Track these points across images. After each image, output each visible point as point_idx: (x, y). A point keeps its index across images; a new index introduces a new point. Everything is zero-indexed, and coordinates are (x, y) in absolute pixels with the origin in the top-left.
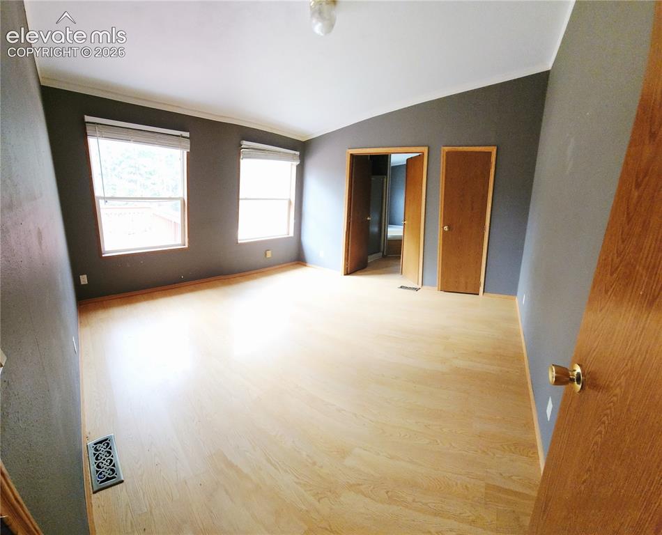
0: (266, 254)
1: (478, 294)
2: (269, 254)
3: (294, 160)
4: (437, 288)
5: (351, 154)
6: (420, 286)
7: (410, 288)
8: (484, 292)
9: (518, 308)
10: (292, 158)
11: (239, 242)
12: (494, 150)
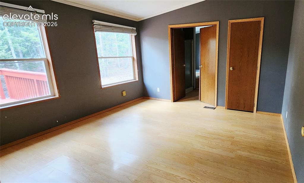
0: (122, 94)
1: (253, 112)
2: (124, 94)
3: (133, 33)
4: (225, 107)
5: (171, 28)
6: (215, 106)
7: (210, 108)
8: (257, 111)
9: (283, 122)
10: (131, 31)
11: (103, 87)
12: (262, 20)
